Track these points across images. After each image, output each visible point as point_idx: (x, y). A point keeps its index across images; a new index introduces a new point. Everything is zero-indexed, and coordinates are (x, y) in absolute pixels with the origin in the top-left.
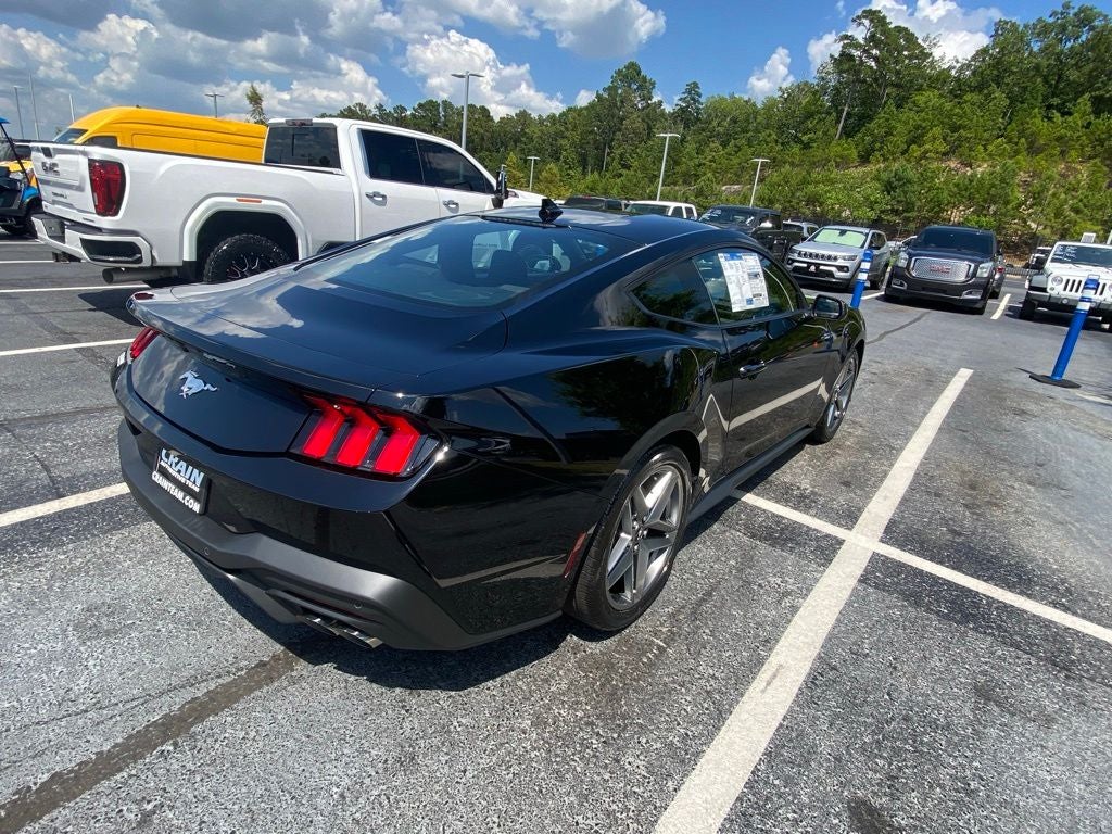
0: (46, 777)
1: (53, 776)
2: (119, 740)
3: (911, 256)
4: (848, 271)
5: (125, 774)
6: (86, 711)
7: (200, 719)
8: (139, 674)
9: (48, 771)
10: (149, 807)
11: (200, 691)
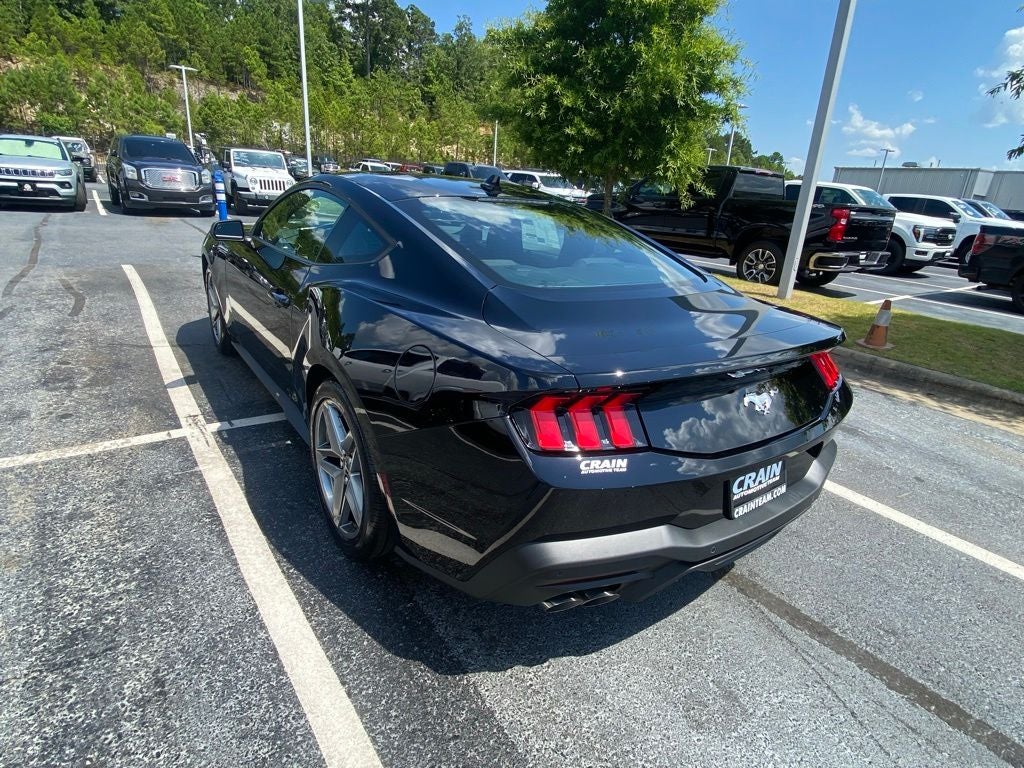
0: (893, 693)
1: (891, 688)
2: (844, 658)
3: (138, 169)
4: (71, 187)
5: (868, 649)
6: (829, 687)
7: (807, 618)
8: (777, 662)
9: (889, 693)
10: (882, 633)
11: (782, 623)
